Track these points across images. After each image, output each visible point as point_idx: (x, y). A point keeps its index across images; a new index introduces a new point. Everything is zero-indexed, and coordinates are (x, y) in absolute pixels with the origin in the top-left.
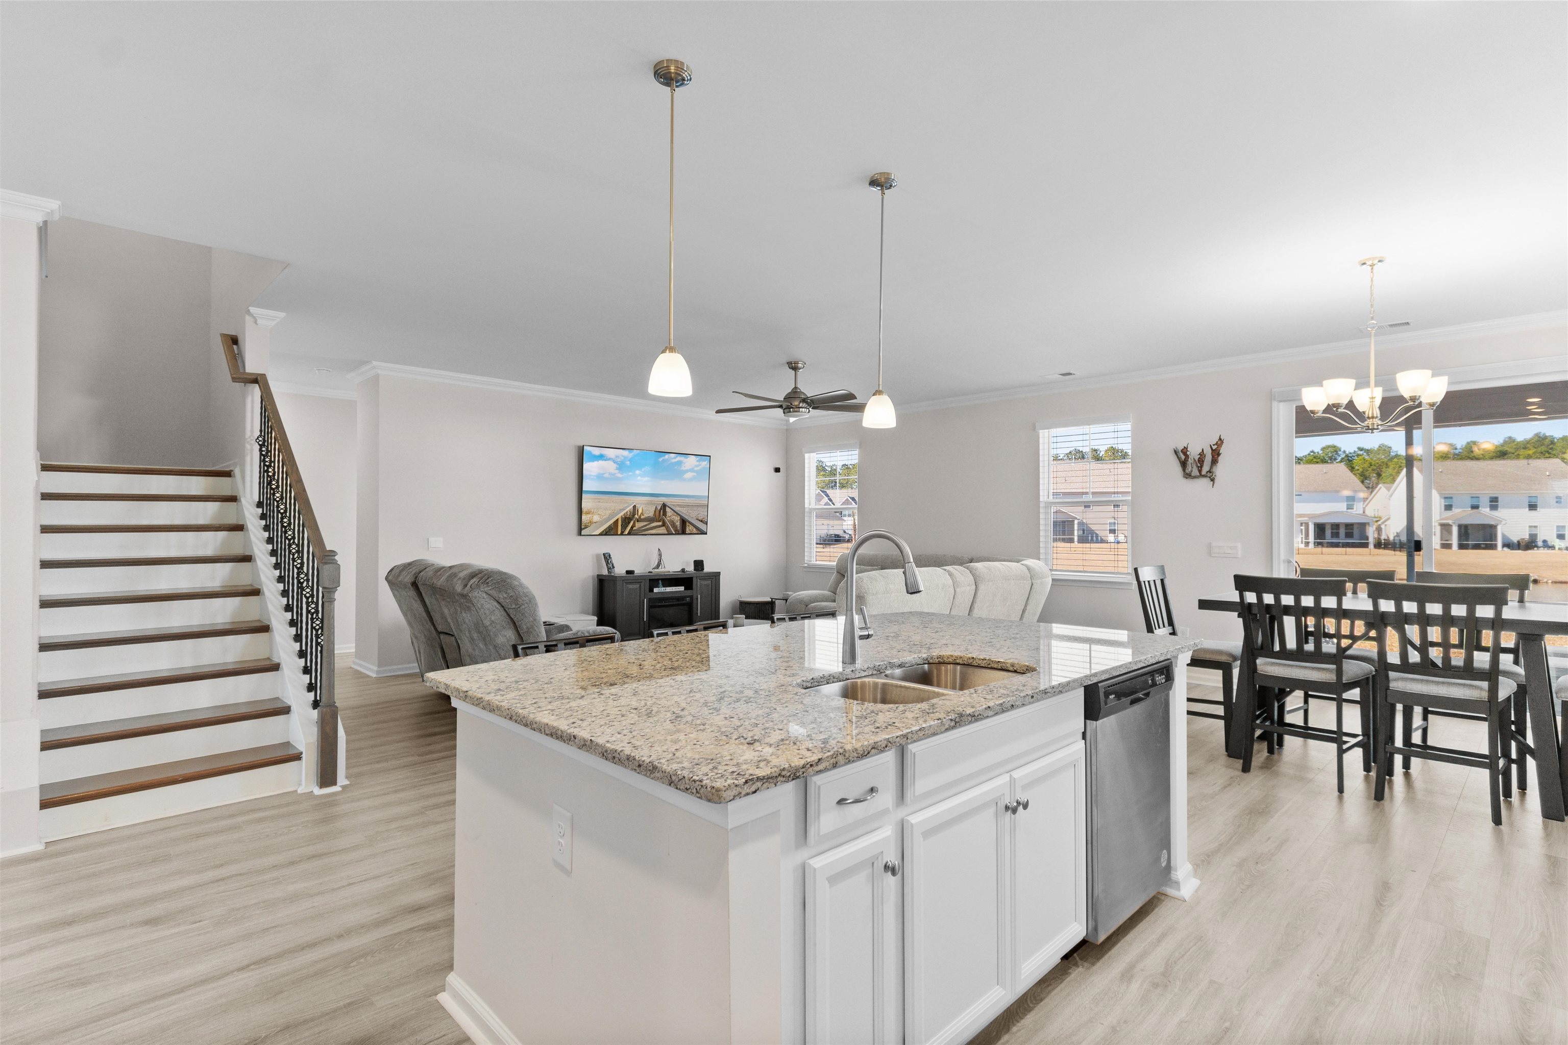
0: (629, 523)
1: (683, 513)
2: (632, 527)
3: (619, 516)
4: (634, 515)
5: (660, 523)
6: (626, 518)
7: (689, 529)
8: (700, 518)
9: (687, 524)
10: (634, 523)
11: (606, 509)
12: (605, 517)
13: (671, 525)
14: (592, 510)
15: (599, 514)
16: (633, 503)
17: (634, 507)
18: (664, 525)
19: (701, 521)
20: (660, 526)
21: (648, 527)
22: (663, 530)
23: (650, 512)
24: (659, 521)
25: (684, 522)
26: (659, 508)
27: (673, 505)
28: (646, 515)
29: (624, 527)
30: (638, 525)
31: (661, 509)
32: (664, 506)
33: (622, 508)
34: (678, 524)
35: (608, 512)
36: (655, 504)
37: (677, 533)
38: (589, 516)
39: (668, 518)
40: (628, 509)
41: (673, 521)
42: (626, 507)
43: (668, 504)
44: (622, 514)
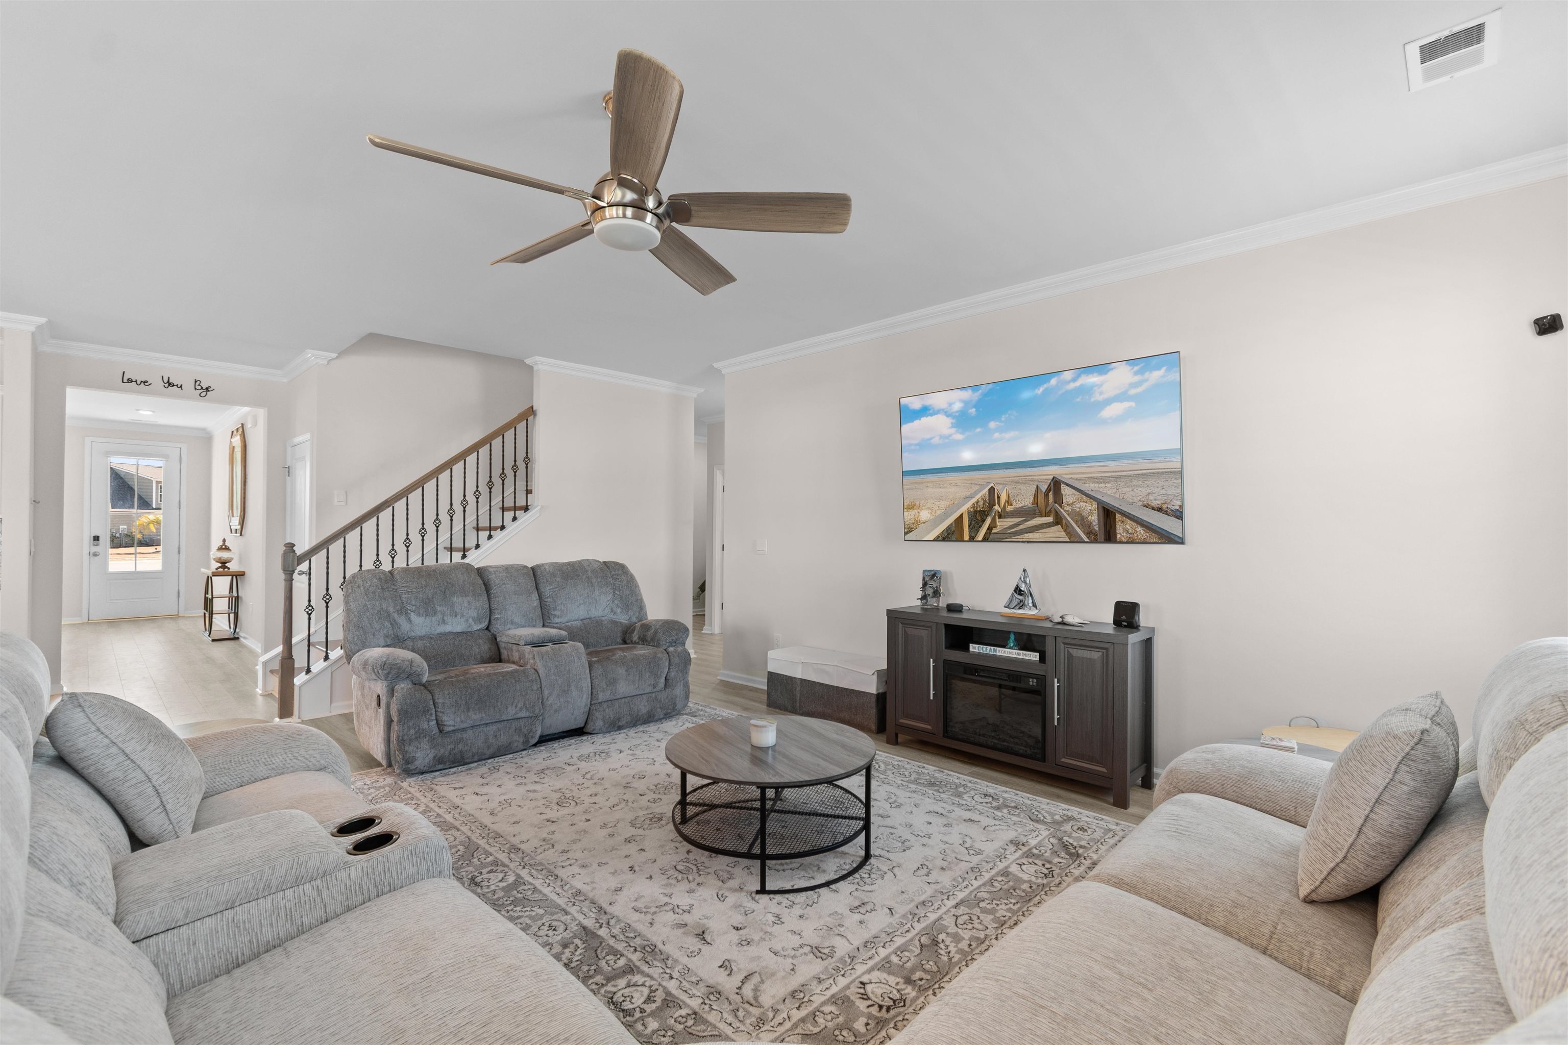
0: (983, 521)
1: (1104, 494)
2: (990, 529)
3: (964, 509)
4: (992, 505)
5: (1050, 519)
6: (976, 512)
7: (1122, 528)
8: (1155, 504)
9: (1118, 516)
10: (994, 520)
11: (940, 499)
12: (939, 512)
13: (1076, 522)
14: (918, 503)
15: (929, 508)
16: (989, 483)
17: (992, 490)
18: (1058, 520)
19: (1160, 510)
20: (1048, 525)
21: (1021, 527)
22: (1057, 532)
23: (1025, 500)
24: (1047, 515)
25: (1108, 514)
26: (1044, 488)
27: (1077, 479)
28: (1016, 505)
29: (975, 529)
30: (1001, 524)
31: (1048, 490)
32: (1056, 485)
33: (968, 494)
34: (1094, 519)
35: (944, 504)
36: (1033, 481)
37: (1094, 539)
38: (913, 512)
39: (1068, 508)
40: (978, 497)
41: (1080, 514)
42: (976, 493)
43: (1065, 478)
44: (969, 504)
